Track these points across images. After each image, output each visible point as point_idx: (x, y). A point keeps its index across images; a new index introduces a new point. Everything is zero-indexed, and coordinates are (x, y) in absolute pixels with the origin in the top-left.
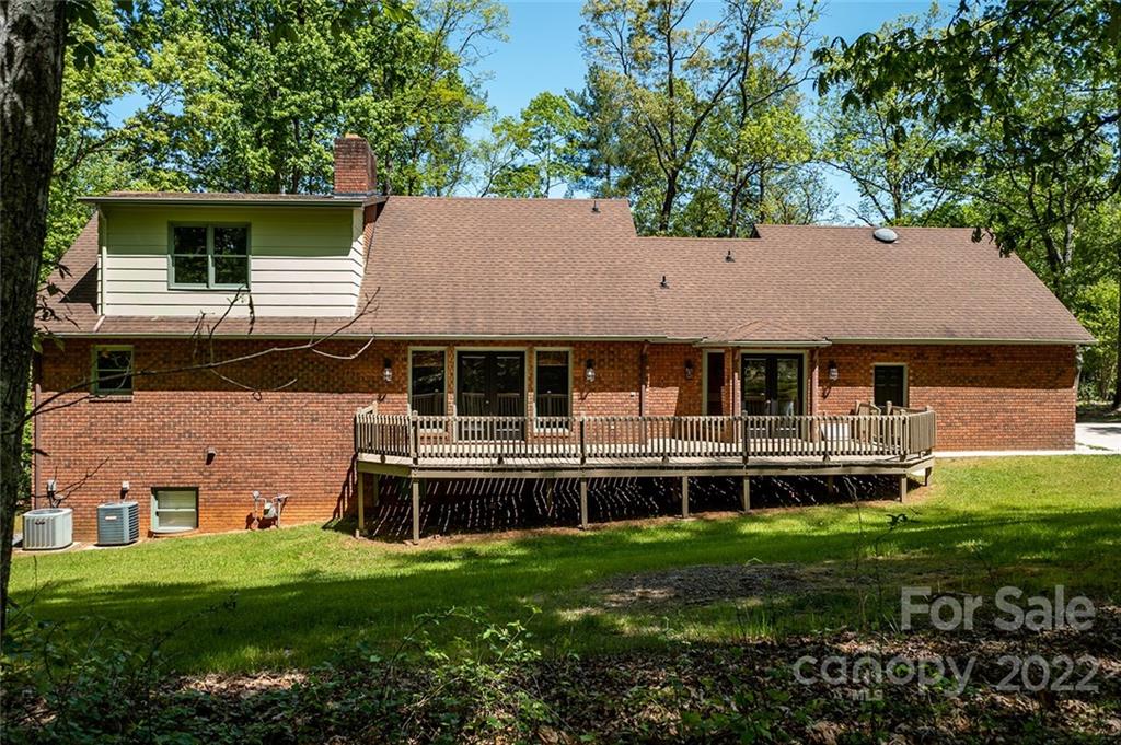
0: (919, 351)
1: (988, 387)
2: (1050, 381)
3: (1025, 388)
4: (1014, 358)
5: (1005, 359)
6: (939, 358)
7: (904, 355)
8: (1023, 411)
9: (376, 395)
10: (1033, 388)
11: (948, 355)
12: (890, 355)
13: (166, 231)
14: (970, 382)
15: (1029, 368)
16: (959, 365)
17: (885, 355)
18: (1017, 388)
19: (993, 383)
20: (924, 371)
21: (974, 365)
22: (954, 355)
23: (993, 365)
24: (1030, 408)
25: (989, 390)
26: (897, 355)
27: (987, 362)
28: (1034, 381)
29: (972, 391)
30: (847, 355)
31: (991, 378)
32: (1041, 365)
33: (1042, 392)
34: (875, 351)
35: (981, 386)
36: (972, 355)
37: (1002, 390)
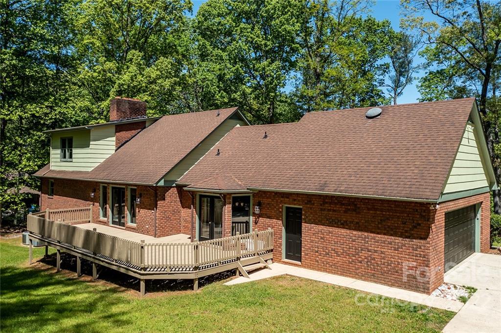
0: (309, 198)
1: (355, 230)
2: (406, 231)
3: (385, 234)
4: (376, 210)
5: (369, 209)
6: (321, 205)
7: (299, 201)
8: (382, 253)
9: (92, 203)
10: (392, 235)
11: (327, 203)
12: (291, 200)
13: (59, 141)
14: (342, 224)
15: (388, 219)
16: (334, 211)
17: (288, 200)
18: (378, 233)
19: (358, 228)
20: (311, 213)
21: (345, 212)
22: (330, 203)
23: (359, 213)
24: (389, 252)
25: (355, 233)
26: (295, 200)
27: (355, 210)
28: (392, 229)
29: (343, 231)
30: (267, 198)
31: (357, 223)
32: (398, 217)
33: (399, 240)
34: (282, 197)
35: (350, 229)
36: (343, 204)
37: (366, 234)
